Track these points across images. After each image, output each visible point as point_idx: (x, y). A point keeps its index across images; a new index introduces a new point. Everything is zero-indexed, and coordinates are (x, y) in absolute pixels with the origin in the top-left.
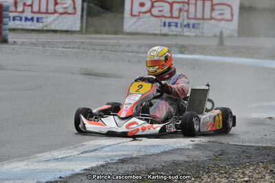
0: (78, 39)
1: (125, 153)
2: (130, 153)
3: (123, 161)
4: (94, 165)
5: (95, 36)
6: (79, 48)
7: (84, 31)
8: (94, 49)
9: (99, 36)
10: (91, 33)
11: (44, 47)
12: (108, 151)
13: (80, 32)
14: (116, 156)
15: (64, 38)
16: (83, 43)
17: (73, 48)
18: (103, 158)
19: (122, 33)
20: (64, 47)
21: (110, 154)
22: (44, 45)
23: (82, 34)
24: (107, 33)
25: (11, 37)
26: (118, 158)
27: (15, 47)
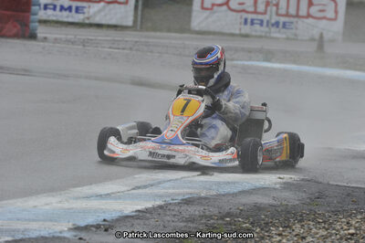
0: (131, 37)
1: (191, 191)
2: (197, 191)
3: (188, 202)
4: (149, 205)
5: (152, 34)
6: (131, 49)
7: (138, 28)
8: (151, 52)
9: (158, 34)
10: (147, 30)
11: (84, 46)
12: (169, 188)
13: (133, 28)
14: (179, 194)
15: (113, 34)
16: (136, 42)
17: (124, 49)
18: (161, 196)
19: (190, 31)
20: (110, 48)
21: (171, 191)
22: (84, 43)
23: (136, 30)
24: (169, 30)
25: (41, 31)
26: (180, 198)
27: (46, 44)
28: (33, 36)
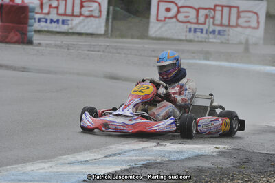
0: (103, 42)
1: (149, 158)
2: (154, 158)
3: (147, 166)
4: (118, 169)
5: (120, 40)
6: (104, 51)
7: (109, 35)
8: (119, 53)
9: (124, 40)
10: (116, 37)
11: (68, 49)
12: (133, 156)
13: (105, 35)
14: (140, 161)
15: (90, 40)
16: (108, 46)
17: (98, 51)
18: (127, 162)
19: (147, 37)
20: (88, 50)
21: (134, 158)
22: (68, 47)
23: (107, 37)
24: (132, 37)
25: (36, 39)
26: (141, 163)
27: (40, 48)
28: (30, 42)
